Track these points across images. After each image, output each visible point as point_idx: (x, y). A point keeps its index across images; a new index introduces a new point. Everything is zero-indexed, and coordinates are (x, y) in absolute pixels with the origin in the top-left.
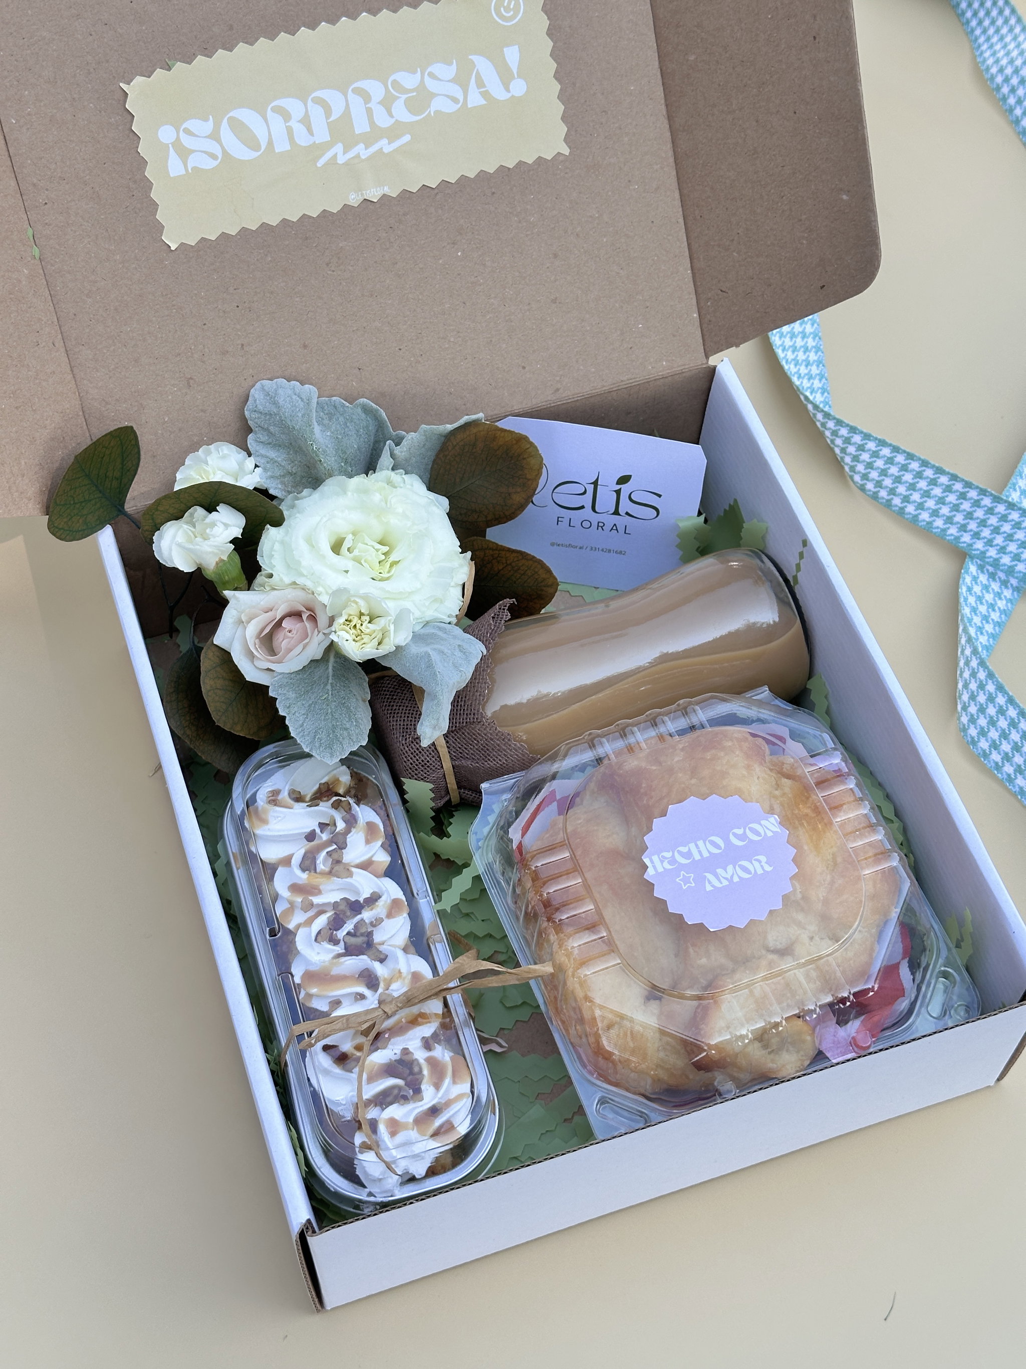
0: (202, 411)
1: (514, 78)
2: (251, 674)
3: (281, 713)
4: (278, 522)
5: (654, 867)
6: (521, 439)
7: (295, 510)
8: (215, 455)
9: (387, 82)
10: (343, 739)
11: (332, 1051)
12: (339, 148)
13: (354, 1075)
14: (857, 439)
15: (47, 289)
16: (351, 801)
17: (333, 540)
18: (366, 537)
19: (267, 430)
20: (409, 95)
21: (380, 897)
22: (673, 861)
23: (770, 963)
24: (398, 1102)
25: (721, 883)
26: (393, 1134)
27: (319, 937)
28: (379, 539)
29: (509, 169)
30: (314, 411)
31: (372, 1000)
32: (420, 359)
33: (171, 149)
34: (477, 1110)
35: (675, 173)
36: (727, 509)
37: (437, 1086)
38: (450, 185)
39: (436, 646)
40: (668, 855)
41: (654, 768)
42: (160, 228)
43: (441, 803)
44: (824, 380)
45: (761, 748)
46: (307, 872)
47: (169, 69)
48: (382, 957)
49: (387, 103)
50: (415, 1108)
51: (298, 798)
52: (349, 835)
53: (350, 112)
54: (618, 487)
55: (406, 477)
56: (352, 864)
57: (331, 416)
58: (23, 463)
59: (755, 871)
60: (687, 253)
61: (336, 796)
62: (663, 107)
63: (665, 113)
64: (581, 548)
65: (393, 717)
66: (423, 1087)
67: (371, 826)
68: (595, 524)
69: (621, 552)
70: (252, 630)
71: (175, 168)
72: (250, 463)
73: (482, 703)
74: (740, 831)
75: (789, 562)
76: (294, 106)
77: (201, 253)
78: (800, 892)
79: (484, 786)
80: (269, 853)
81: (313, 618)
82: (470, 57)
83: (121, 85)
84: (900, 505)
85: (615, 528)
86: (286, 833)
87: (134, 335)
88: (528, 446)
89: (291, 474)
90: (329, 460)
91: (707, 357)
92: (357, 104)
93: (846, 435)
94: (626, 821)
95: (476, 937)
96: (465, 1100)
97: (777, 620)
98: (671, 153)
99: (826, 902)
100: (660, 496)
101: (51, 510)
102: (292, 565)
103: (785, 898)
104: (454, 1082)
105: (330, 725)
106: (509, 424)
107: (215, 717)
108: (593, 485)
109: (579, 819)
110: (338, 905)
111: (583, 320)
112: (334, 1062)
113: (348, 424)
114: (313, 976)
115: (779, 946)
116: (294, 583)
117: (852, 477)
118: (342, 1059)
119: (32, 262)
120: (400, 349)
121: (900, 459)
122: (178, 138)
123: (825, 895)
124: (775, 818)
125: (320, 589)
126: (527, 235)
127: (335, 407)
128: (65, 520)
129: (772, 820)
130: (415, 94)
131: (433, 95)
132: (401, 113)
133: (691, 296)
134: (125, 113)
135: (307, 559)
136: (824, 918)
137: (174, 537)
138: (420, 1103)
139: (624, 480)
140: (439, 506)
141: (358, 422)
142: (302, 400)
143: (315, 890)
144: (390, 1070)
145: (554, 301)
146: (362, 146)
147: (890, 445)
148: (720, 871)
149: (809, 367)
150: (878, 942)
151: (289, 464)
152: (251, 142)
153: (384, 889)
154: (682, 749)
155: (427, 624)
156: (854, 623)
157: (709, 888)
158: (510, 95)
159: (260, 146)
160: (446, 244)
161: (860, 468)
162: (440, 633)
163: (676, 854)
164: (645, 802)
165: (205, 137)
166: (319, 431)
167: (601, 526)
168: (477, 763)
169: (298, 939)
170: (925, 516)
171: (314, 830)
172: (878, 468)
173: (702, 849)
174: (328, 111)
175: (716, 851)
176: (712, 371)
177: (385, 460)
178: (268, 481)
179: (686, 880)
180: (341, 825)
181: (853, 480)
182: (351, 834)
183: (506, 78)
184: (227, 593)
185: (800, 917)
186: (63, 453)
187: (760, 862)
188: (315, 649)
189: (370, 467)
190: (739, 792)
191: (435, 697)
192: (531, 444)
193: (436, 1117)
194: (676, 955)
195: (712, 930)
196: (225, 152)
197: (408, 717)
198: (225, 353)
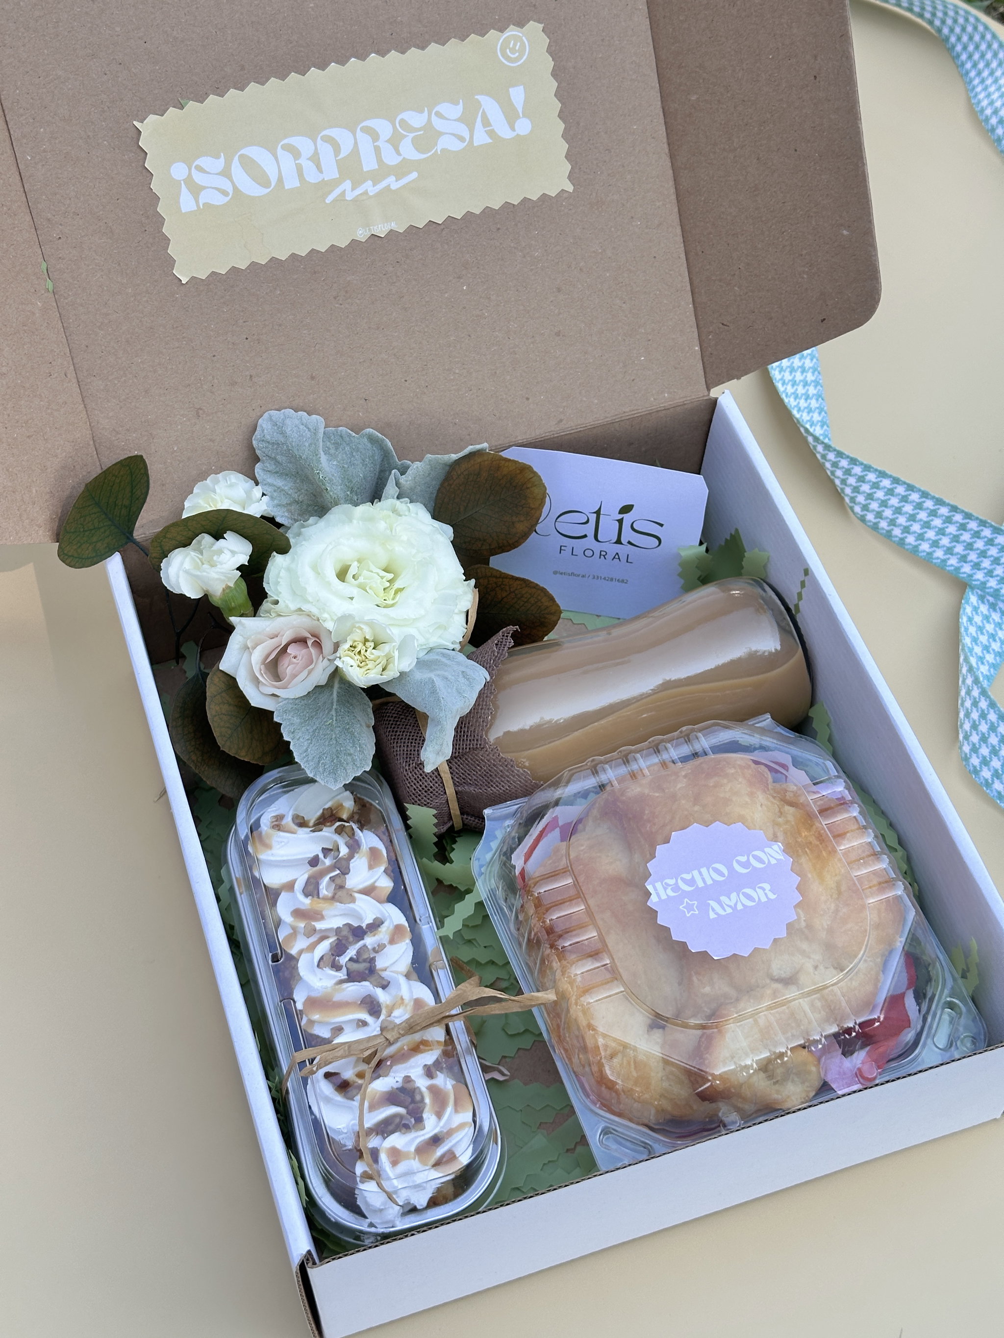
0: (211, 440)
1: (519, 117)
2: (256, 699)
3: (286, 738)
4: (284, 549)
5: (658, 895)
6: (525, 469)
7: (301, 538)
8: (222, 483)
9: (395, 120)
10: (347, 764)
11: (334, 1078)
12: (347, 185)
13: (356, 1104)
14: (857, 470)
15: (60, 322)
16: (355, 826)
17: (338, 567)
18: (371, 564)
19: (275, 459)
20: (416, 134)
21: (383, 923)
22: (676, 888)
23: (774, 993)
24: (400, 1131)
25: (725, 911)
26: (394, 1163)
27: (321, 963)
28: (384, 565)
29: (514, 205)
30: (321, 440)
31: (374, 1027)
32: (425, 391)
33: (183, 185)
34: (479, 1139)
35: (676, 210)
36: (729, 538)
37: (439, 1115)
38: (456, 221)
39: (439, 672)
40: (672, 882)
41: (657, 795)
42: (171, 262)
43: (444, 829)
44: (823, 413)
45: (763, 775)
46: (310, 897)
47: (182, 107)
48: (385, 983)
49: (395, 142)
50: (416, 1137)
51: (302, 823)
52: (352, 861)
53: (358, 150)
54: (620, 516)
55: (411, 506)
56: (355, 890)
57: (337, 445)
58: (34, 491)
59: (759, 899)
60: (689, 288)
61: (339, 821)
62: (666, 146)
63: (667, 151)
64: (583, 576)
65: (397, 742)
66: (425, 1116)
67: (373, 851)
68: (597, 554)
69: (623, 581)
70: (257, 656)
71: (187, 203)
72: (257, 491)
73: (485, 729)
74: (743, 859)
75: (791, 591)
76: (303, 144)
77: (211, 287)
78: (804, 921)
79: (487, 812)
80: (272, 878)
81: (318, 644)
82: (476, 97)
83: (135, 123)
84: (900, 536)
85: (617, 557)
86: (289, 858)
87: (145, 366)
88: (532, 475)
89: (297, 502)
90: (335, 489)
91: (709, 390)
92: (365, 144)
93: (846, 466)
94: (629, 847)
95: (478, 964)
96: (467, 1129)
97: (779, 648)
98: (673, 190)
99: (830, 931)
100: (662, 525)
101: (61, 537)
102: (297, 591)
103: (790, 926)
104: (456, 1111)
105: (334, 750)
106: (512, 454)
107: (220, 742)
108: (595, 515)
109: (582, 845)
110: (340, 932)
111: (586, 353)
112: (336, 1090)
113: (354, 454)
114: (315, 1003)
115: (783, 975)
116: (300, 610)
117: (852, 508)
118: (343, 1087)
119: (46, 295)
120: (406, 381)
121: (900, 490)
122: (190, 174)
123: (829, 923)
124: (779, 846)
125: (326, 615)
126: (532, 270)
127: (341, 437)
128: (75, 547)
129: (775, 847)
130: (422, 132)
131: (441, 134)
132: (409, 151)
133: (693, 330)
134: (138, 150)
135: (312, 586)
136: (829, 947)
137: (182, 563)
138: (422, 1132)
139: (626, 509)
140: (443, 534)
141: (364, 452)
142: (309, 429)
143: (318, 916)
144: (392, 1098)
145: (558, 334)
146: (370, 183)
147: (890, 476)
148: (723, 899)
149: (809, 401)
150: (883, 972)
151: (296, 493)
152: (261, 178)
153: (387, 915)
154: (685, 776)
155: (431, 650)
156: (856, 651)
157: (712, 915)
158: (514, 134)
159: (270, 183)
160: (451, 278)
161: (861, 499)
162: (444, 660)
163: (679, 881)
164: (648, 829)
165: (216, 174)
166: (325, 460)
167: (603, 555)
168: (481, 789)
169: (301, 964)
170: (925, 547)
171: (317, 856)
172: (879, 499)
173: (705, 876)
174: (337, 149)
175: (721, 879)
176: (714, 403)
177: (391, 489)
178: (275, 509)
179: (690, 908)
180: (344, 851)
181: (853, 511)
182: (355, 859)
183: (511, 118)
184: (233, 620)
185: (804, 946)
186: (73, 481)
187: (764, 890)
188: (319, 675)
189: (375, 495)
190: (742, 819)
191: (439, 723)
192: (535, 473)
193: (437, 1147)
194: (680, 984)
195: (715, 958)
196: (235, 188)
197: (412, 743)
198: (234, 384)
